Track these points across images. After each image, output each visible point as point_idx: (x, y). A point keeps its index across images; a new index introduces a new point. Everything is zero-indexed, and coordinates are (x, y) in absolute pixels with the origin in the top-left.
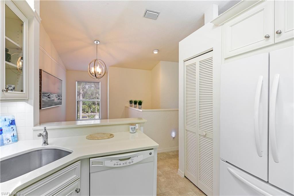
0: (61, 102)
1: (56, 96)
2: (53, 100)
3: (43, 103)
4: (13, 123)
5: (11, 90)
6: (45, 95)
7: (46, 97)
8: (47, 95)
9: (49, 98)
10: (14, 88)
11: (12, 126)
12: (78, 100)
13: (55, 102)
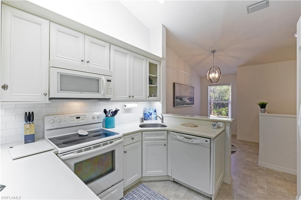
0: (194, 103)
1: (187, 98)
2: (185, 101)
3: (176, 103)
4: (155, 111)
5: (153, 96)
6: (178, 98)
7: (179, 100)
8: (179, 98)
9: (181, 100)
10: (154, 96)
11: (155, 113)
12: (210, 102)
13: (187, 103)
